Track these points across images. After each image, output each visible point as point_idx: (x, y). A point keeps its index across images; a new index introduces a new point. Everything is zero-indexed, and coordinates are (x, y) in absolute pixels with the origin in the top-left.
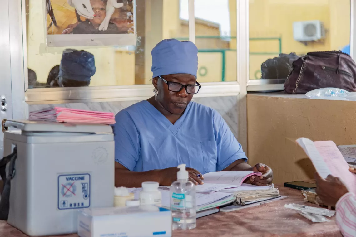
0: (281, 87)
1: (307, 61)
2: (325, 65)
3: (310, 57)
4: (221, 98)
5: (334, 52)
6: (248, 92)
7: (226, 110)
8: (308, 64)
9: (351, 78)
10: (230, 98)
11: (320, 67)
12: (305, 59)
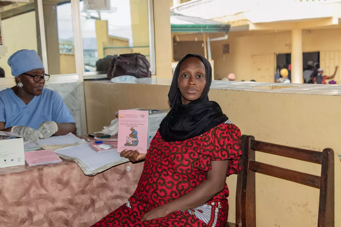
0: (105, 76)
1: (118, 60)
2: (129, 62)
3: (121, 57)
4: (66, 84)
5: (136, 54)
6: (85, 80)
7: (70, 91)
8: (119, 62)
9: (145, 69)
10: (72, 84)
11: (126, 63)
12: (117, 58)
